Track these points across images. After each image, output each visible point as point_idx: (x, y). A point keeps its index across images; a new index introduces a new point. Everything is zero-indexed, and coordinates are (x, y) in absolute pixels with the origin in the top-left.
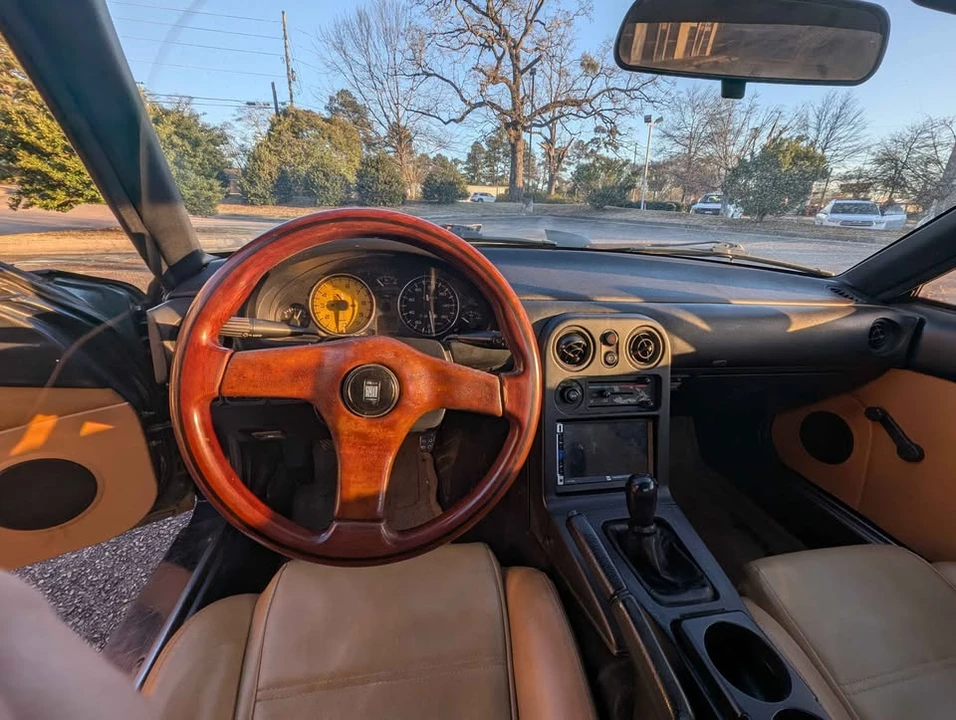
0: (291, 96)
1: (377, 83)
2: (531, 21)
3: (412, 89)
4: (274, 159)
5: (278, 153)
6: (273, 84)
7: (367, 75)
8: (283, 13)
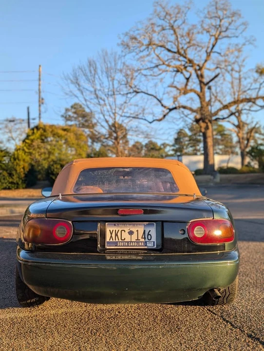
0: (40, 114)
1: (101, 101)
2: (210, 53)
3: (125, 103)
4: (28, 158)
5: (30, 154)
6: (28, 108)
7: (93, 96)
8: (40, 66)
